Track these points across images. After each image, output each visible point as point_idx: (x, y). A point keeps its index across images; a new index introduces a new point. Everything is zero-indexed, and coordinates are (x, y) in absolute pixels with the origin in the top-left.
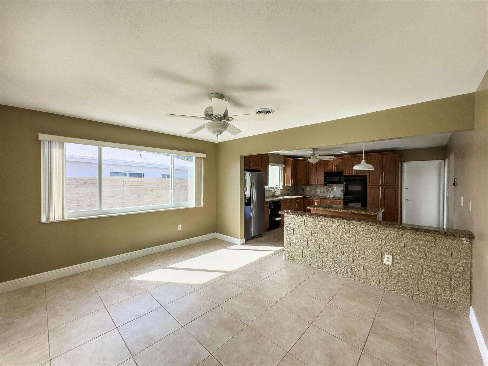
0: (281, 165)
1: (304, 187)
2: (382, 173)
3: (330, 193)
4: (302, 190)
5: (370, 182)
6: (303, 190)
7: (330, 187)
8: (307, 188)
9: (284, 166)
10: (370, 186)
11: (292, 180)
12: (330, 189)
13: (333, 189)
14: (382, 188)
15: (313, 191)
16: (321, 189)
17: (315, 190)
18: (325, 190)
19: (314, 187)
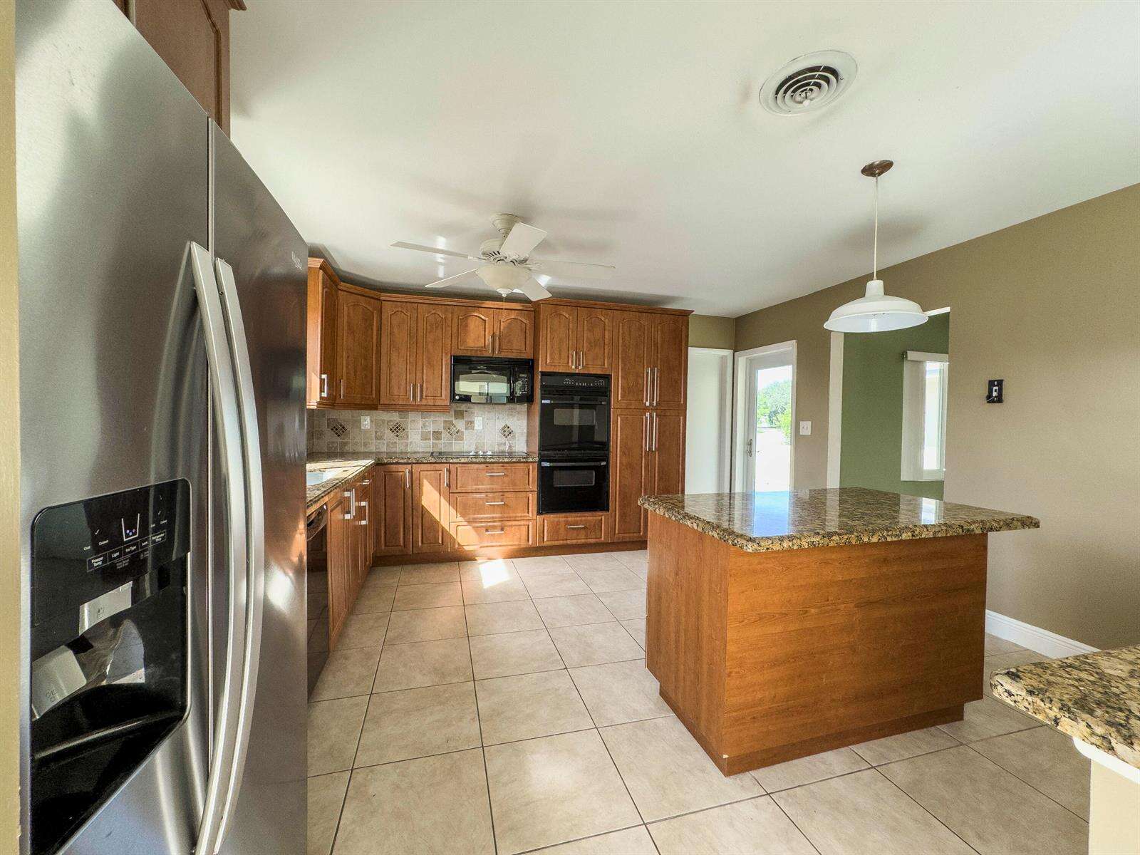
2: (651, 371)
3: (463, 439)
5: (620, 398)
7: (460, 417)
11: (322, 382)
12: (460, 424)
13: (472, 422)
14: (650, 416)
15: (389, 435)
16: (424, 426)
17: (397, 429)
18: (440, 426)
19: (395, 417)
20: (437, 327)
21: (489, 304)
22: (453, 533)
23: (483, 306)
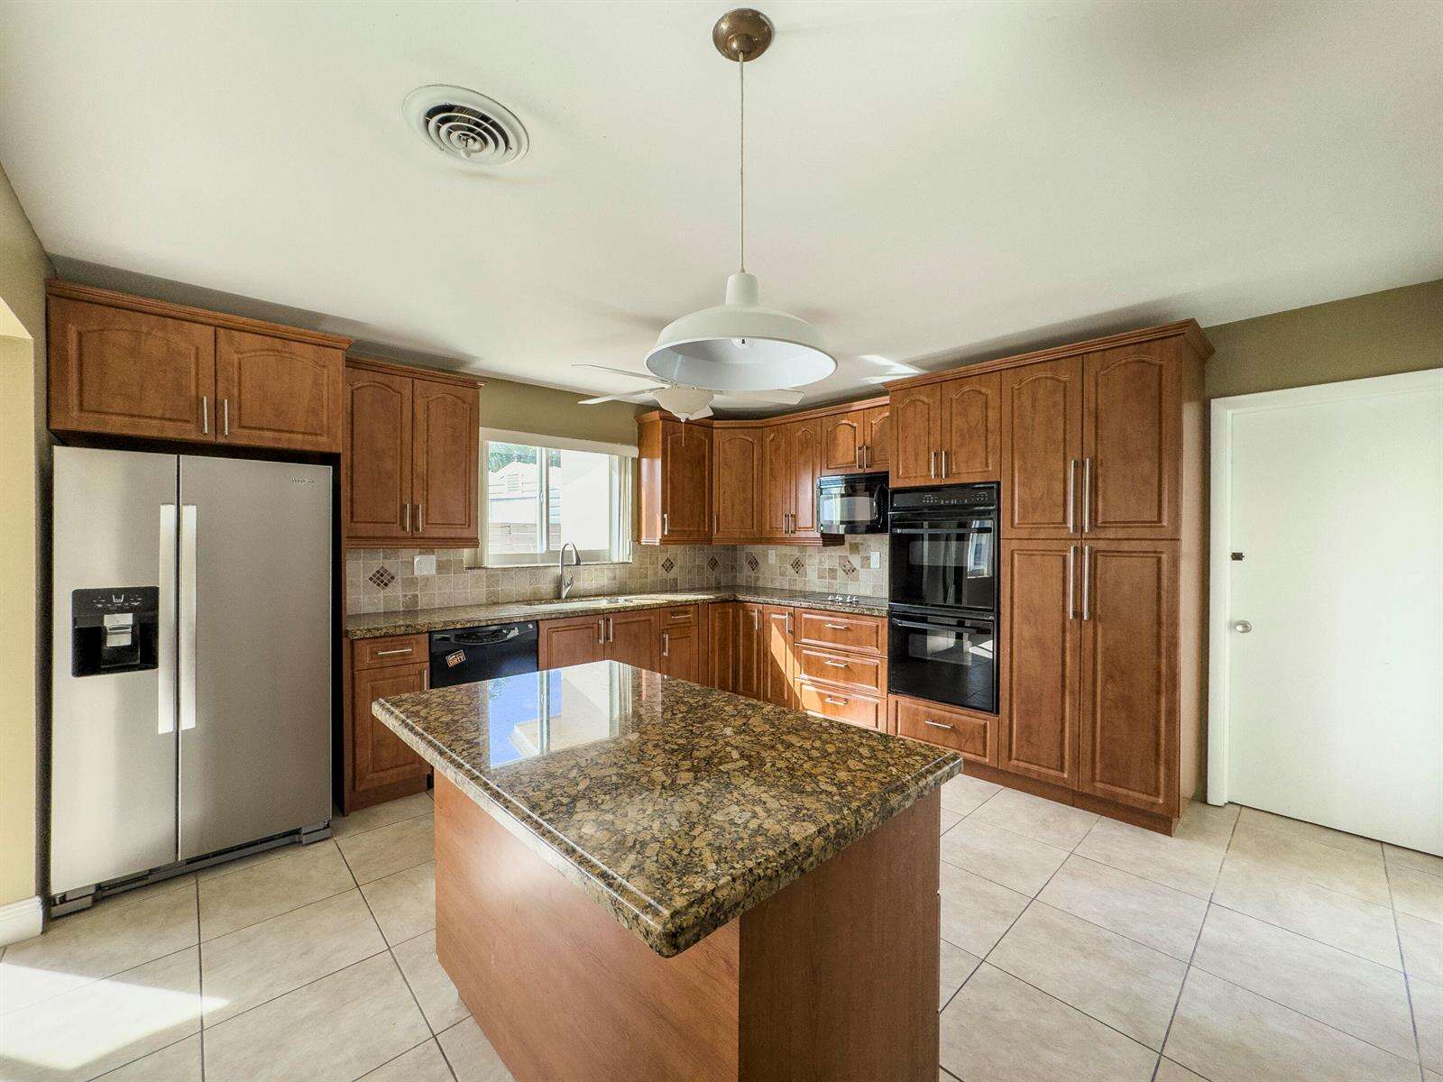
0: (618, 447)
1: (757, 549)
2: (1079, 466)
3: (858, 580)
4: (750, 563)
5: (1016, 521)
6: (754, 564)
7: (855, 548)
8: (766, 556)
9: (633, 452)
10: (1015, 544)
11: (663, 519)
12: (855, 560)
13: (868, 558)
14: (1079, 552)
15: (791, 571)
16: (821, 562)
17: (797, 565)
18: (835, 564)
19: (794, 552)
20: (807, 447)
21: (857, 405)
22: (797, 690)
23: (853, 409)
